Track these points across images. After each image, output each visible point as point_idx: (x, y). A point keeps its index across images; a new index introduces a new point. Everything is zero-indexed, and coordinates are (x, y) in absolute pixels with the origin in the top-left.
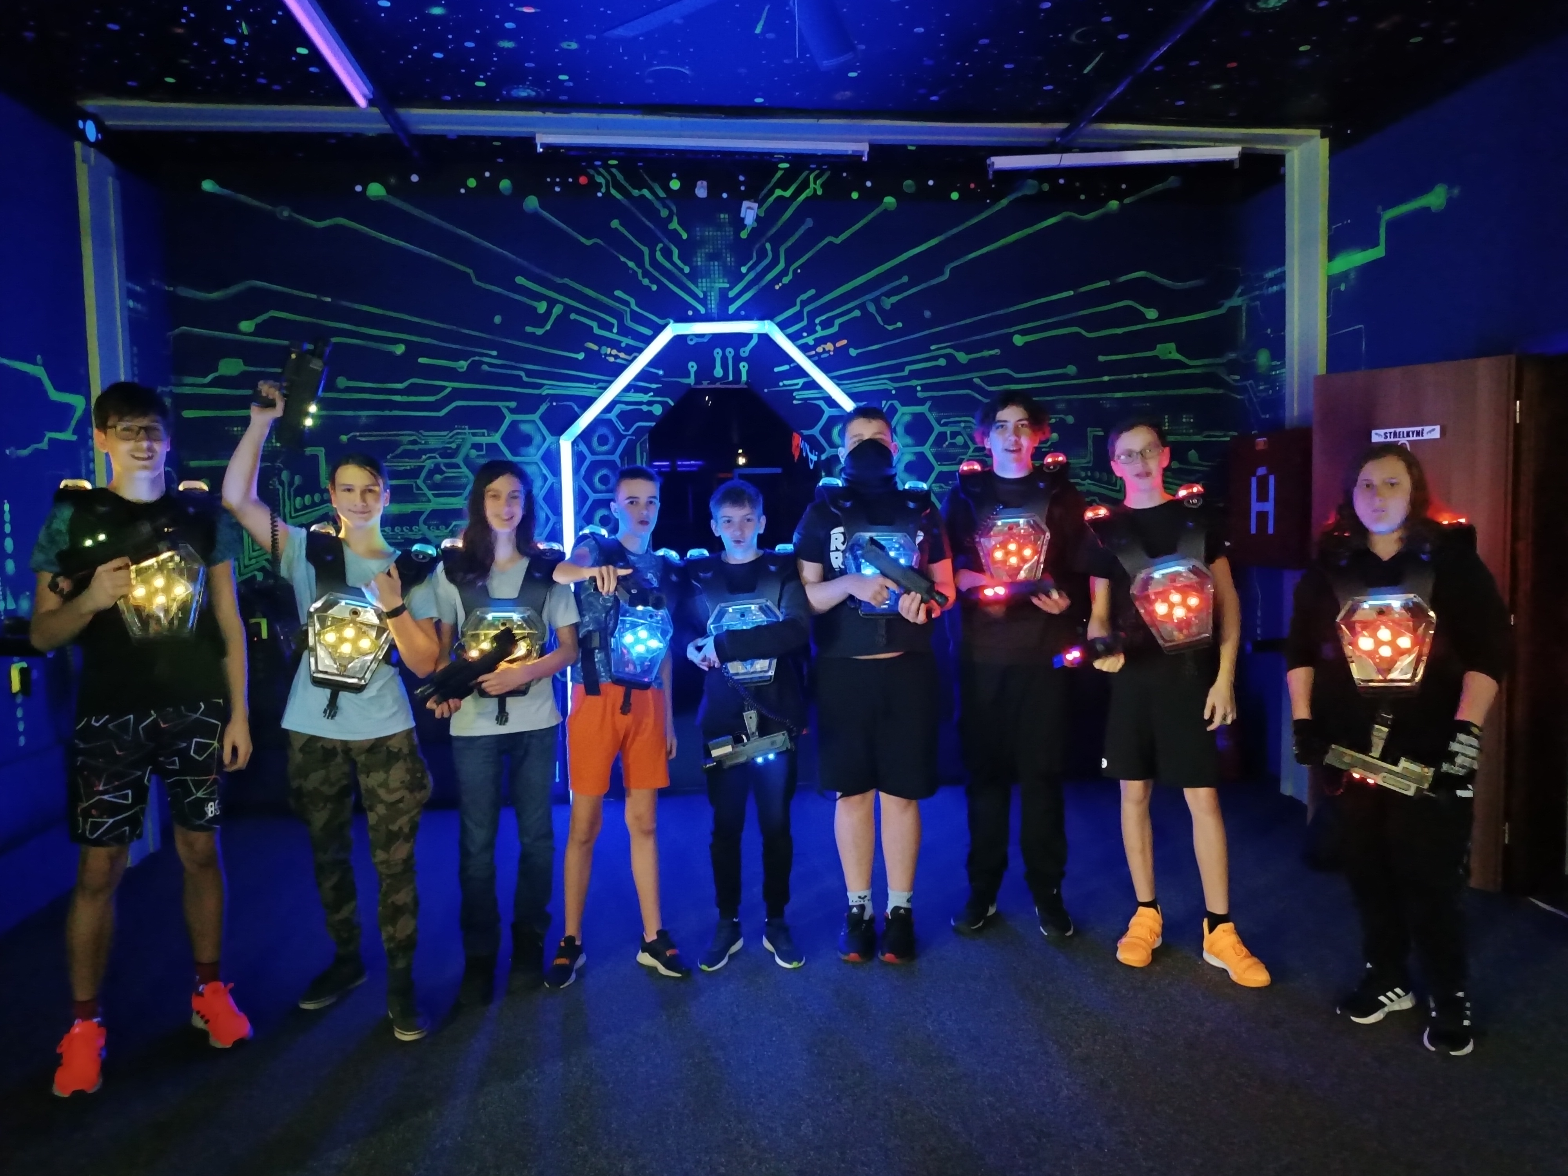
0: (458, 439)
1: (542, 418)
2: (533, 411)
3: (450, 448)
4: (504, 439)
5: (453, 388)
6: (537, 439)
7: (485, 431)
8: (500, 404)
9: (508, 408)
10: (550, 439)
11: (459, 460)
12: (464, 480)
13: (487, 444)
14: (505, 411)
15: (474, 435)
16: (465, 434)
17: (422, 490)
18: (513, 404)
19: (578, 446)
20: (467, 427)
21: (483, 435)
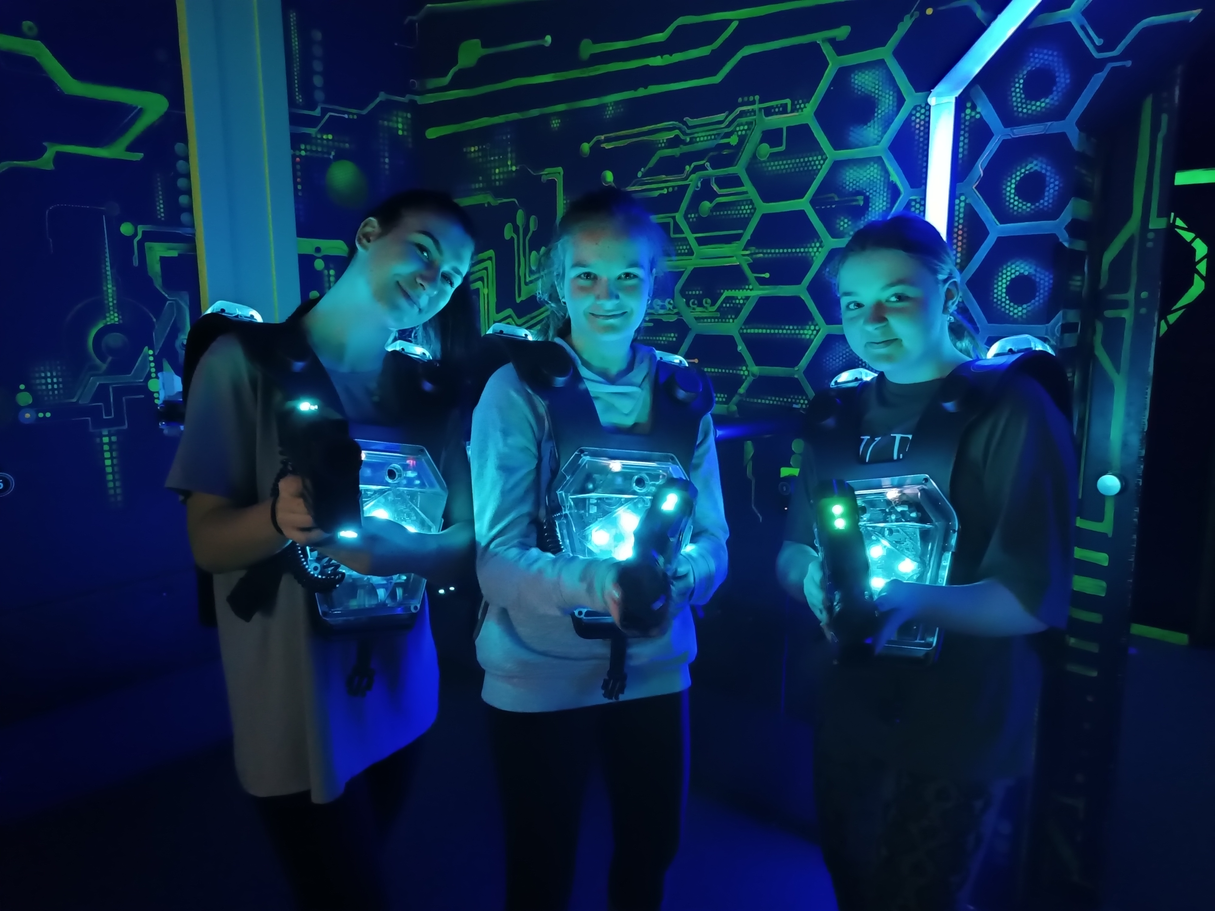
0: (742, 124)
1: (898, 54)
2: (882, 43)
3: (728, 146)
4: (819, 114)
5: (742, 22)
6: (886, 102)
7: (788, 101)
8: (818, 37)
9: (832, 42)
10: (911, 98)
11: (739, 169)
12: (746, 209)
13: (789, 129)
14: (827, 50)
15: (768, 112)
16: (753, 111)
17: (681, 232)
18: (842, 32)
19: (974, 108)
20: (757, 97)
21: (784, 110)
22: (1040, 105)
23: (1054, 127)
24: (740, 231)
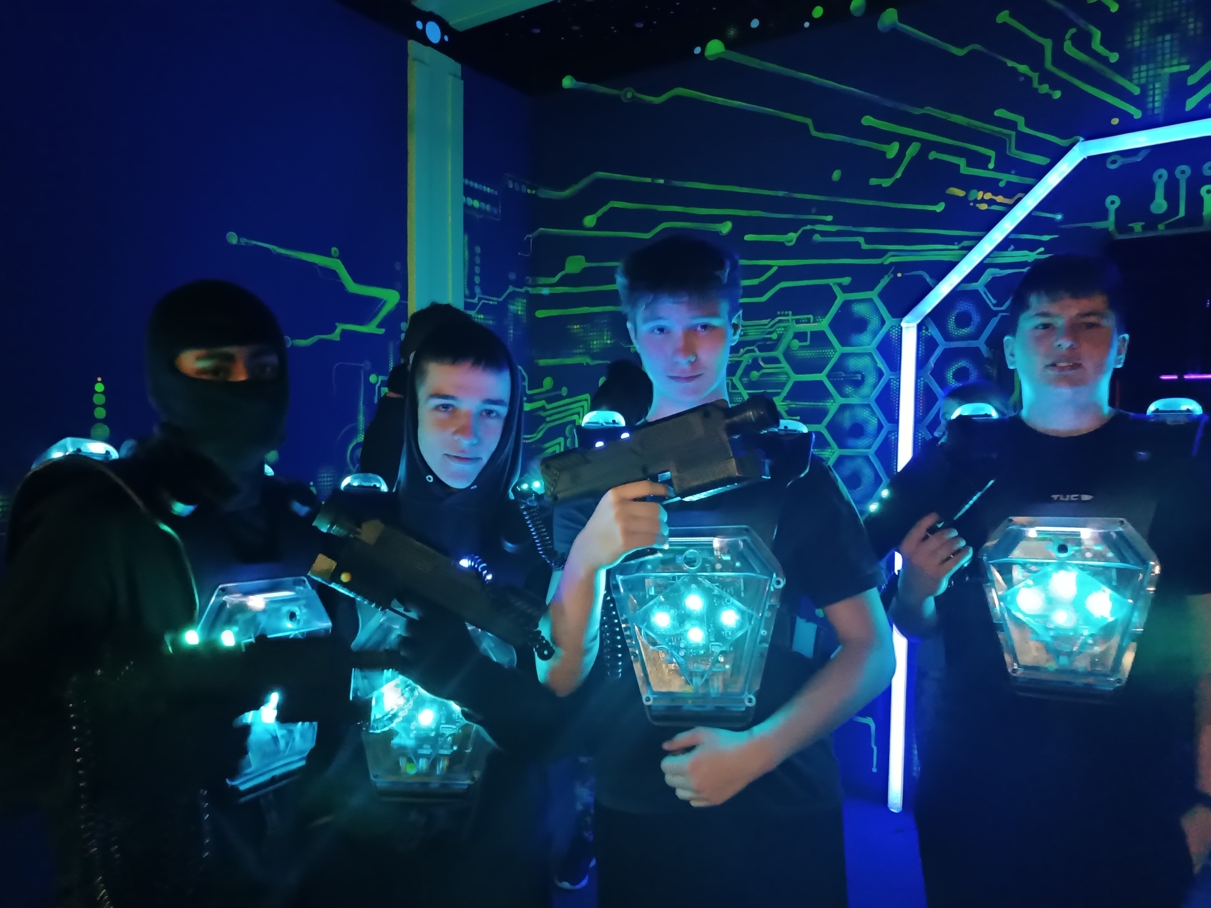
0: (780, 327)
1: (881, 295)
2: (871, 288)
3: (770, 339)
4: (832, 325)
5: (781, 268)
6: (874, 322)
7: (811, 317)
8: (831, 282)
9: (840, 285)
10: (890, 321)
11: (778, 353)
12: (783, 378)
13: (812, 333)
14: (837, 290)
15: (798, 322)
16: (788, 320)
17: (737, 389)
18: (846, 281)
19: (927, 330)
20: (790, 313)
21: (808, 321)
22: (965, 331)
23: (973, 344)
24: (779, 391)
